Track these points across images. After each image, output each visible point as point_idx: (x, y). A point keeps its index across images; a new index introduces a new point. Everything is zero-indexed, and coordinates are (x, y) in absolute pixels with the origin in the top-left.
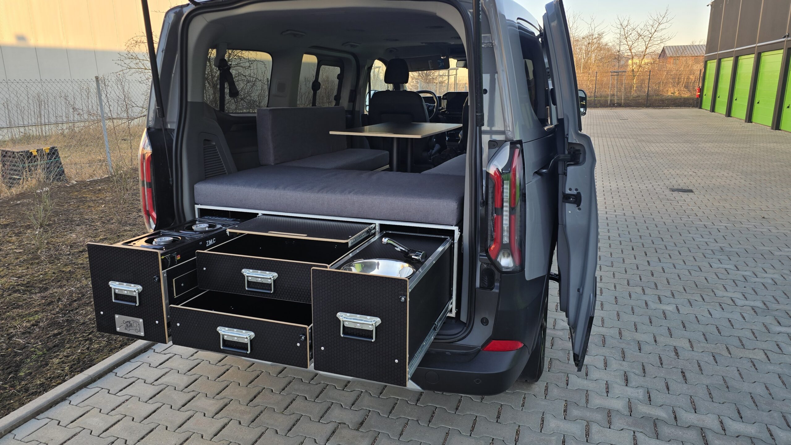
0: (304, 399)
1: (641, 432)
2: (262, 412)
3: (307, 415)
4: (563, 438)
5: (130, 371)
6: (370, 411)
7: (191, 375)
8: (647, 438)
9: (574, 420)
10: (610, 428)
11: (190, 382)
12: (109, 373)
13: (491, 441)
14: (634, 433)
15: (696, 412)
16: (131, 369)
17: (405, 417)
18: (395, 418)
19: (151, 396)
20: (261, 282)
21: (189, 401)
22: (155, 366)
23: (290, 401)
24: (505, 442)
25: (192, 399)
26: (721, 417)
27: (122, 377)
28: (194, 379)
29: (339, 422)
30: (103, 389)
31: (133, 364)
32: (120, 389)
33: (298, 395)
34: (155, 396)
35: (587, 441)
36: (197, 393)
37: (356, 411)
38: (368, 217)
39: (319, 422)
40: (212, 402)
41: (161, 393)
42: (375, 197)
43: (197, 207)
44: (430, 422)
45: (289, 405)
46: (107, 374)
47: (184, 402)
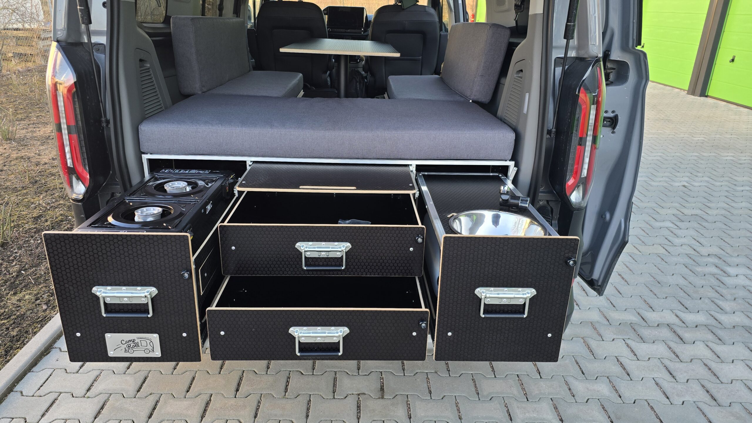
0: (300, 374)
1: (629, 339)
2: (259, 402)
3: (317, 393)
4: (574, 359)
5: (40, 385)
6: (381, 372)
7: (135, 373)
8: (637, 344)
9: (571, 339)
10: (603, 340)
11: (139, 383)
12: (9, 393)
13: (518, 378)
14: (624, 341)
15: (654, 311)
16: (42, 382)
17: (422, 371)
18: (412, 375)
19: (94, 414)
20: (326, 256)
21: (154, 409)
22: (75, 371)
23: (285, 381)
24: (530, 376)
25: (156, 405)
26: (674, 311)
27: (33, 396)
28: (142, 379)
29: (357, 393)
30: (13, 419)
31: (40, 373)
32: (41, 413)
33: (290, 371)
34: (99, 413)
35: (595, 358)
36: (159, 396)
37: (366, 376)
38: (403, 157)
39: (334, 398)
40: (186, 403)
41: (106, 407)
42: (413, 132)
43: (145, 157)
44: (449, 371)
45: (287, 386)
46: (7, 396)
47: (147, 412)
